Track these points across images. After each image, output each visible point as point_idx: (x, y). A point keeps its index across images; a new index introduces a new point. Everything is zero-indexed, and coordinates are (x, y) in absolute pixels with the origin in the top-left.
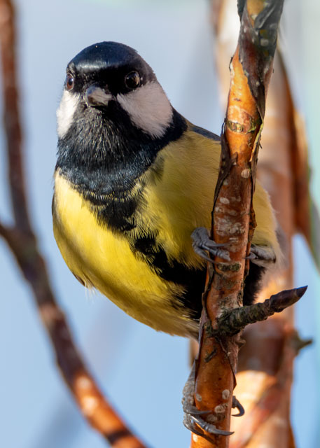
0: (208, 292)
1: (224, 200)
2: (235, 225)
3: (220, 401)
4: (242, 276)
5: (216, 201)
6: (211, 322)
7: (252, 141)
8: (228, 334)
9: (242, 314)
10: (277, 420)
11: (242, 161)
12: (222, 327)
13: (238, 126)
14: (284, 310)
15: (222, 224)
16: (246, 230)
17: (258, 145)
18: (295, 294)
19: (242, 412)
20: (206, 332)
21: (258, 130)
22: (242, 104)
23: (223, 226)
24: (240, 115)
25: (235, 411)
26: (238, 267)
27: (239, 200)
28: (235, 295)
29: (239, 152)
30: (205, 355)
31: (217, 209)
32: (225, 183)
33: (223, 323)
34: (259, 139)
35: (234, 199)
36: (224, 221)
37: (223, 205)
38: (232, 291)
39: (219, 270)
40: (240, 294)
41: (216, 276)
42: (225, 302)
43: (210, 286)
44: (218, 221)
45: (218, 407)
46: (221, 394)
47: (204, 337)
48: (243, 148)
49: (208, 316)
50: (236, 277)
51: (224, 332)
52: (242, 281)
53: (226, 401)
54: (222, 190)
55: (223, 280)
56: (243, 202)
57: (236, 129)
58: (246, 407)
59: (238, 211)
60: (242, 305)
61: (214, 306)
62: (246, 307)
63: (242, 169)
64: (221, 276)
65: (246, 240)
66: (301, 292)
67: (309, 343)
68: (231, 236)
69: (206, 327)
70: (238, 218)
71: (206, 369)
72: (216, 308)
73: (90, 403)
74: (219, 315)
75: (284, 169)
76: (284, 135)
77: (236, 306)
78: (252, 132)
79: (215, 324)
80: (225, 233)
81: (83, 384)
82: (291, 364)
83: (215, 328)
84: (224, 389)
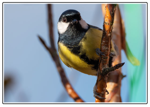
0: (100, 64)
1: (104, 41)
2: (107, 48)
3: (103, 91)
4: (108, 60)
5: (102, 42)
6: (100, 71)
7: (111, 27)
8: (105, 74)
9: (108, 69)
10: (117, 95)
11: (108, 32)
12: (103, 72)
13: (107, 23)
14: (119, 68)
15: (103, 47)
16: (109, 49)
17: (112, 28)
18: (122, 64)
19: (108, 93)
20: (99, 74)
21: (112, 24)
22: (108, 18)
23: (104, 48)
24: (108, 21)
25: (107, 93)
26: (107, 58)
27: (108, 41)
28: (107, 65)
29: (107, 30)
30: (99, 79)
31: (102, 44)
32: (104, 37)
33: (104, 72)
34: (113, 26)
35: (106, 41)
36: (104, 46)
37: (104, 43)
38: (106, 64)
39: (102, 59)
40: (108, 64)
41: (102, 60)
42: (104, 66)
43: (100, 63)
44: (102, 46)
45: (102, 92)
46: (103, 89)
47: (99, 75)
48: (109, 29)
49: (100, 70)
50: (107, 60)
51: (104, 74)
52: (108, 61)
53: (104, 91)
54: (103, 39)
55: (104, 61)
56: (109, 42)
57: (107, 24)
58: (109, 92)
59: (107, 44)
60: (108, 67)
61: (101, 67)
62: (109, 68)
63: (108, 34)
64: (103, 60)
65: (109, 51)
66: (123, 64)
67: (125, 76)
68: (106, 50)
69: (99, 72)
70: (107, 46)
71: (99, 83)
72: (102, 68)
73: (70, 91)
74: (103, 70)
75: (119, 33)
76: (119, 25)
77: (107, 67)
78: (111, 25)
79: (101, 72)
80: (104, 49)
81: (68, 86)
82: (120, 82)
83: (101, 73)
84: (104, 88)
